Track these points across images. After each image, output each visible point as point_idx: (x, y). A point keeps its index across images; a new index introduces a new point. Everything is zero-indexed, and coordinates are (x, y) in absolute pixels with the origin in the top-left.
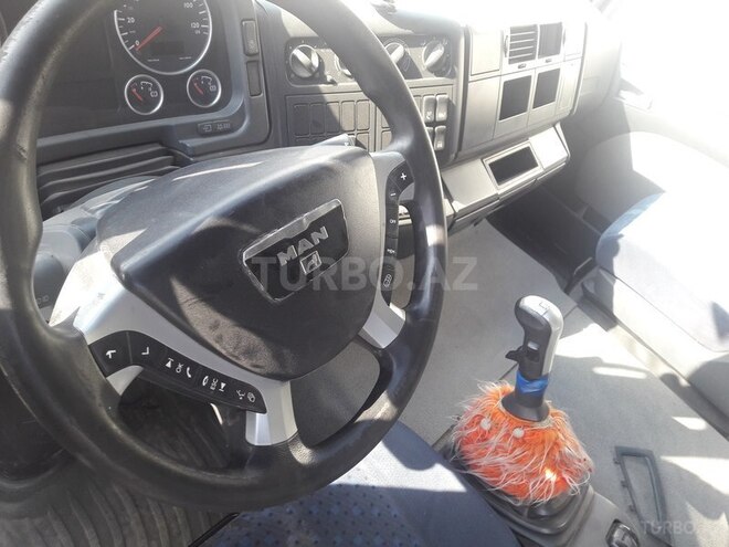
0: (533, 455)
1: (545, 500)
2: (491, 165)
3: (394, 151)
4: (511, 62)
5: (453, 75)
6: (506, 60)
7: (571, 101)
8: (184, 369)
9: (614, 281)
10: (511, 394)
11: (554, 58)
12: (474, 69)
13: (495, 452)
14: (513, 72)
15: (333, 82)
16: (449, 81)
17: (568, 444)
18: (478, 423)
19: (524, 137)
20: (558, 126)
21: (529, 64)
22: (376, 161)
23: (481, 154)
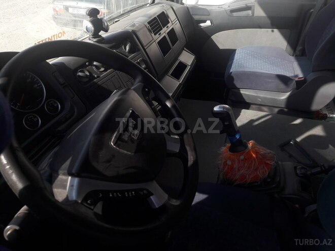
0: (252, 162)
1: (267, 175)
2: (171, 75)
3: (137, 83)
4: (155, 34)
5: (139, 50)
6: (153, 35)
7: (184, 37)
8: (117, 194)
9: (240, 90)
10: (231, 146)
11: (169, 25)
12: (145, 44)
13: (239, 170)
14: (158, 38)
15: (98, 77)
16: (139, 53)
17: (261, 150)
18: (227, 164)
19: (176, 58)
20: (185, 49)
21: (162, 32)
22: (134, 90)
23: (166, 73)
